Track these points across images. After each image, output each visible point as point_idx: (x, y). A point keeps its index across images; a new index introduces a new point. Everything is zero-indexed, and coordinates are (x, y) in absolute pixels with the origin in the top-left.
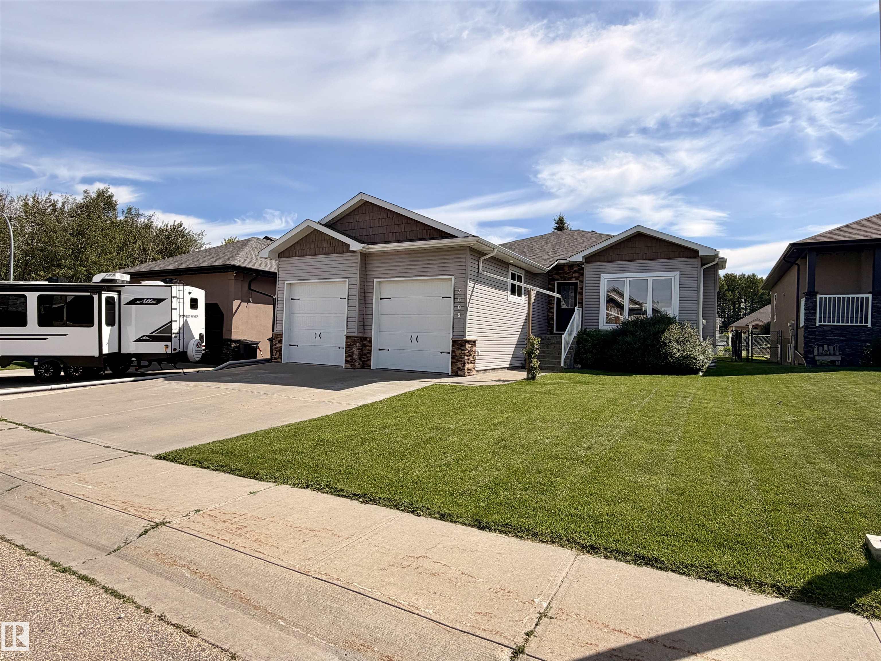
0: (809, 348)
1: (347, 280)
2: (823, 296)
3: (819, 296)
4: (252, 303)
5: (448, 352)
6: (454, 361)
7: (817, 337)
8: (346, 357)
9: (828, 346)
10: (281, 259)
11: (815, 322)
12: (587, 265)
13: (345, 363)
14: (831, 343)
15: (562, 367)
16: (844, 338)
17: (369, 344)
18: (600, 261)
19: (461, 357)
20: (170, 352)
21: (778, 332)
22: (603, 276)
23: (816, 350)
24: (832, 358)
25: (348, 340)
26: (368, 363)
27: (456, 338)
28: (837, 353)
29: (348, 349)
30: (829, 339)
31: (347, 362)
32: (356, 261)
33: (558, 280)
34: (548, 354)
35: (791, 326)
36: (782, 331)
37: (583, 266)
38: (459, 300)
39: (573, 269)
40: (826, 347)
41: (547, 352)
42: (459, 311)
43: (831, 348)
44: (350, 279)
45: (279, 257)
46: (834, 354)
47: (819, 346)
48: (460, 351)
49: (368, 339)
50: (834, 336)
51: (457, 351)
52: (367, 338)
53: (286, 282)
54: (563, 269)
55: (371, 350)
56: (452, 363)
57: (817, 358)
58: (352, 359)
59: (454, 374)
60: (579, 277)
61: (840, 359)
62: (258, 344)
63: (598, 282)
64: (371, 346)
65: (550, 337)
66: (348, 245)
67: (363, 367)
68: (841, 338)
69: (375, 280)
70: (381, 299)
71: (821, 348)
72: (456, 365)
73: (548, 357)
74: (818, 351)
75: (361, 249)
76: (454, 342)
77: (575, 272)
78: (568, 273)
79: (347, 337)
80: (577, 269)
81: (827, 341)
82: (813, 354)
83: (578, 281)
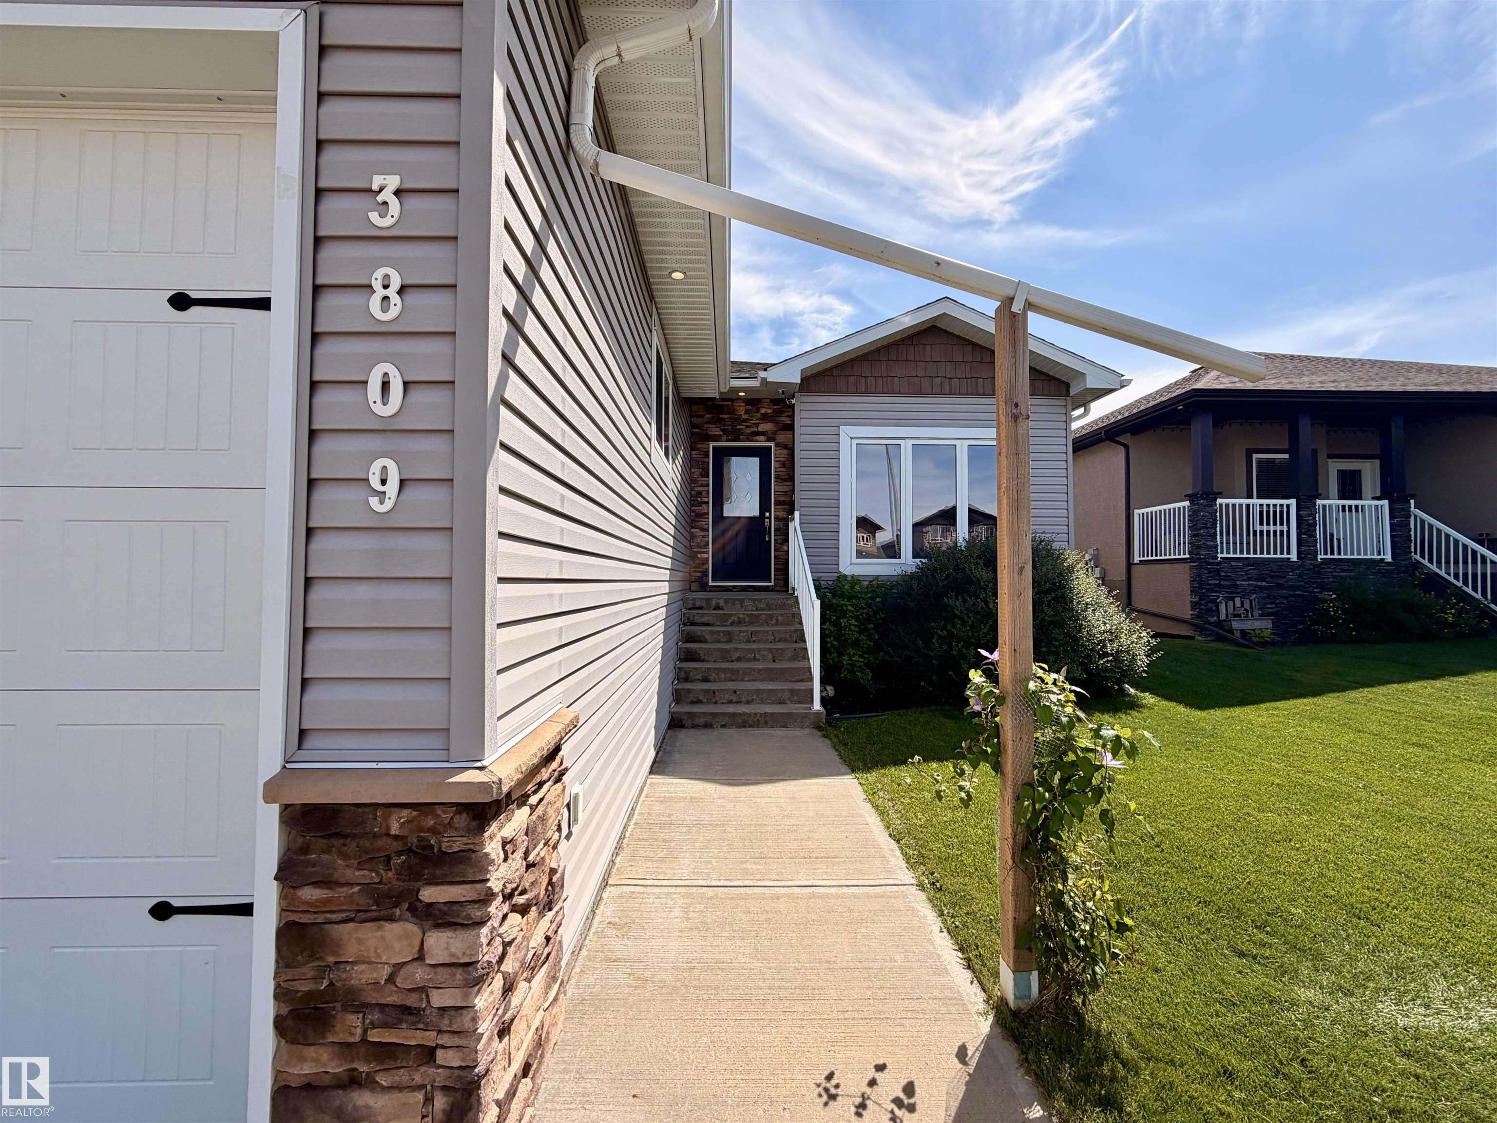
0: (1211, 605)
2: (1224, 501)
3: (1219, 501)
7: (1222, 582)
9: (1242, 598)
11: (1216, 552)
12: (805, 399)
14: (1245, 594)
16: (1264, 584)
18: (834, 390)
22: (846, 432)
23: (1222, 608)
28: (1256, 613)
30: (1241, 585)
33: (717, 439)
34: (739, 659)
37: (793, 401)
39: (758, 410)
40: (1238, 601)
41: (736, 655)
43: (1246, 603)
46: (1252, 614)
47: (1226, 599)
50: (1248, 580)
54: (732, 411)
57: (1235, 625)
60: (774, 433)
63: (833, 446)
65: (722, 603)
68: (1259, 583)
71: (1231, 603)
73: (748, 672)
74: (1227, 610)
77: (765, 418)
78: (745, 421)
80: (769, 411)
81: (1239, 590)
82: (1218, 617)
83: (772, 444)
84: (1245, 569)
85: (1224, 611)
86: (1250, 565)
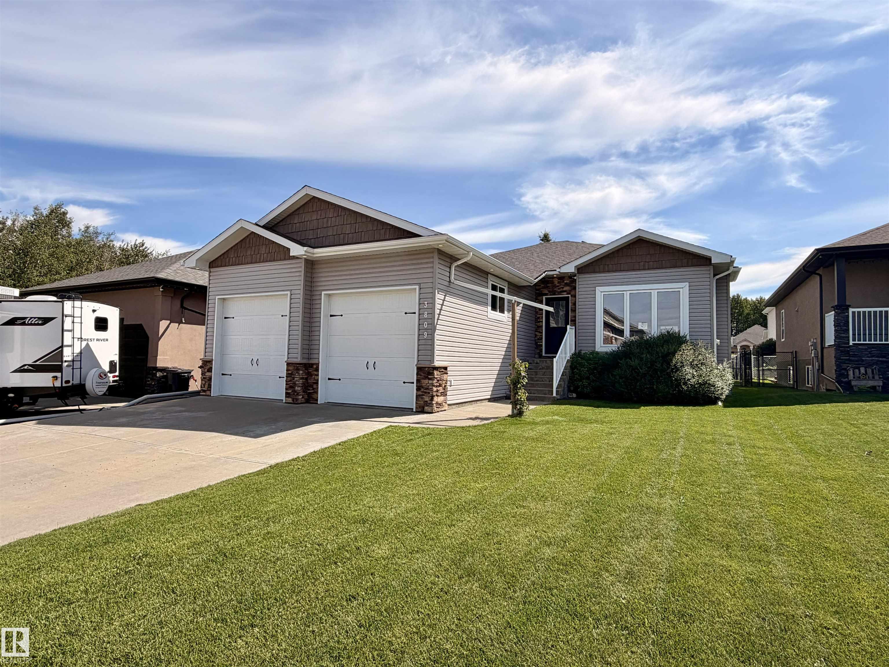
0: (843, 371)
1: (289, 293)
2: (856, 310)
3: (851, 310)
4: (185, 323)
5: (412, 381)
6: (420, 393)
7: (851, 358)
8: (286, 389)
9: (866, 368)
10: (212, 270)
11: (849, 340)
12: (580, 276)
13: (286, 397)
14: (868, 365)
15: (554, 397)
16: (884, 359)
17: (316, 373)
18: (594, 272)
19: (427, 389)
20: (60, 386)
21: (792, 353)
22: (599, 289)
23: (851, 373)
24: (871, 383)
25: (291, 368)
26: (314, 396)
27: (423, 364)
28: (877, 377)
29: (289, 379)
30: (866, 360)
31: (288, 395)
32: (300, 269)
33: (546, 294)
34: (537, 381)
35: (812, 346)
36: (796, 352)
37: (575, 278)
38: (426, 316)
39: (563, 281)
40: (863, 370)
41: (536, 379)
42: (426, 329)
43: (869, 371)
44: (293, 292)
45: (209, 267)
46: (873, 377)
47: (854, 368)
48: (426, 381)
49: (315, 366)
50: (872, 357)
51: (423, 381)
52: (313, 364)
53: (217, 297)
54: (552, 283)
55: (318, 380)
56: (417, 396)
57: (853, 383)
58: (294, 391)
59: (420, 410)
60: (570, 291)
61: (881, 384)
62: (190, 373)
63: (593, 296)
64: (318, 375)
65: (538, 361)
66: (288, 250)
67: (307, 401)
68: (881, 359)
69: (323, 293)
70: (331, 316)
71: (857, 371)
72: (422, 398)
73: (537, 384)
74: (854, 374)
75: (304, 253)
76: (420, 369)
77: (567, 285)
78: (558, 286)
79: (288, 364)
80: (568, 282)
81: (864, 363)
82: (848, 378)
83: (570, 296)
84: (869, 350)
85: (852, 375)
86: (873, 348)
